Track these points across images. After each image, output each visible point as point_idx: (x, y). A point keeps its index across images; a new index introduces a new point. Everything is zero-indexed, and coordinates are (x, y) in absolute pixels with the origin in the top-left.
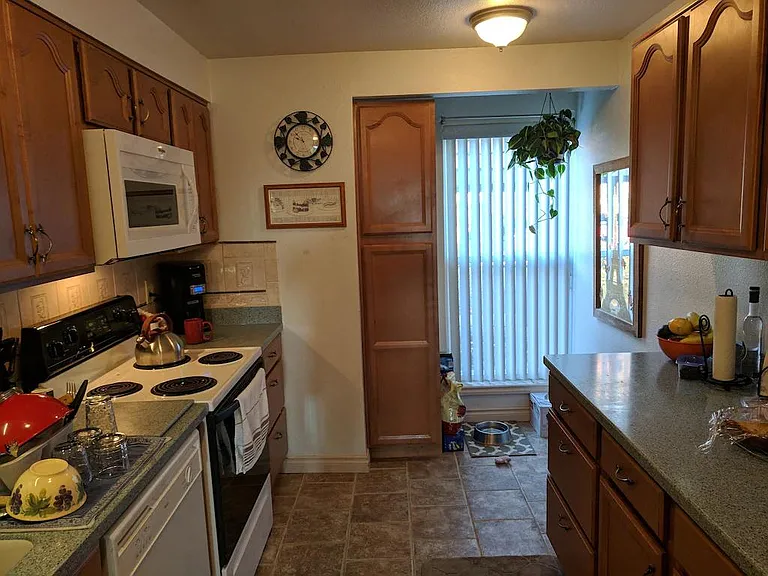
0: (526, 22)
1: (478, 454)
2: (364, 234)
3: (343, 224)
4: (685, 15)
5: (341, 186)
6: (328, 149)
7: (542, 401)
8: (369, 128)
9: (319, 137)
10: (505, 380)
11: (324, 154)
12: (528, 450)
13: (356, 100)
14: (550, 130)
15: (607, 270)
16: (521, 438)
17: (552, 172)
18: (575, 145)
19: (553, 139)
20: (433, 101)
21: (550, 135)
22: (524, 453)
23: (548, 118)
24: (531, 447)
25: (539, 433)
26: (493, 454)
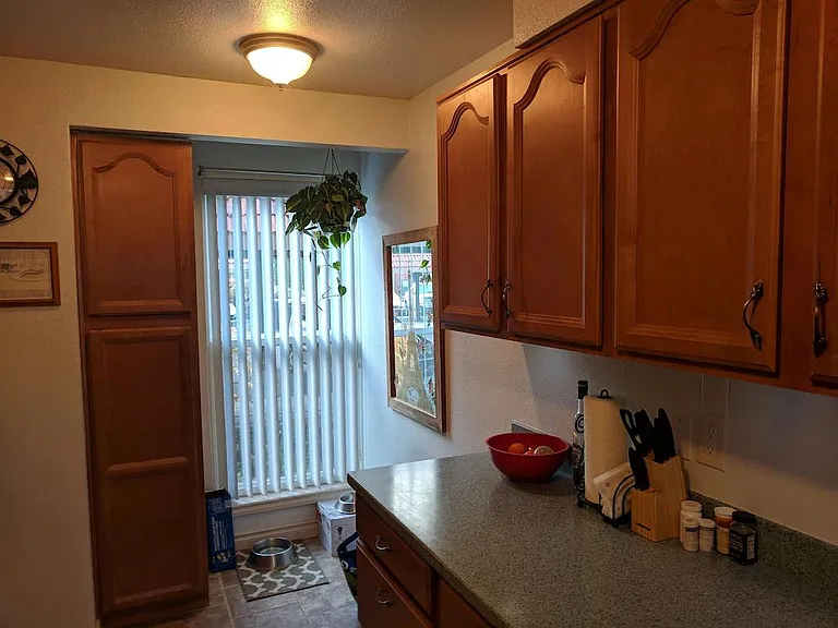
0: (311, 60)
1: (255, 595)
2: (88, 314)
3: (54, 301)
4: (501, 73)
5: (51, 248)
6: (31, 194)
7: (333, 511)
8: (98, 170)
9: (15, 175)
10: (281, 490)
11: (24, 200)
12: (318, 577)
13: (74, 131)
14: (335, 193)
15: (402, 354)
16: (309, 563)
17: (338, 241)
18: (361, 213)
19: (339, 203)
20: (189, 143)
21: (335, 199)
22: (313, 583)
23: (332, 179)
24: (322, 573)
25: (330, 552)
26: (275, 591)
